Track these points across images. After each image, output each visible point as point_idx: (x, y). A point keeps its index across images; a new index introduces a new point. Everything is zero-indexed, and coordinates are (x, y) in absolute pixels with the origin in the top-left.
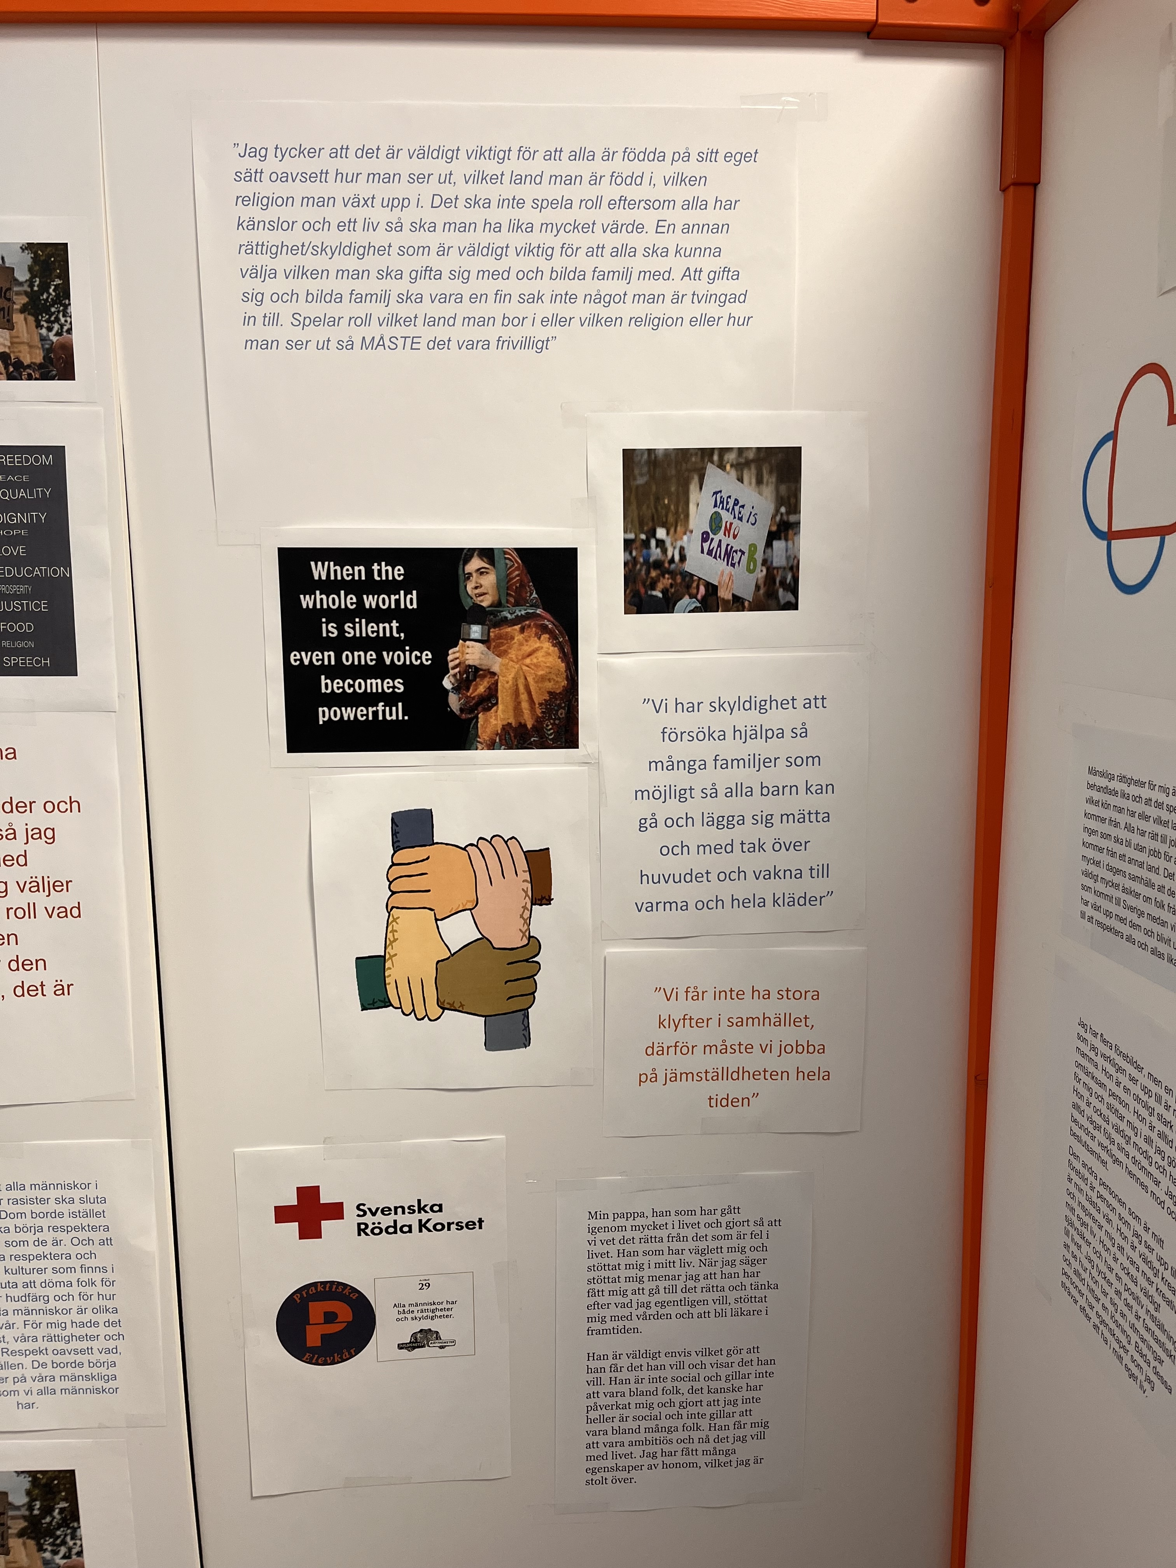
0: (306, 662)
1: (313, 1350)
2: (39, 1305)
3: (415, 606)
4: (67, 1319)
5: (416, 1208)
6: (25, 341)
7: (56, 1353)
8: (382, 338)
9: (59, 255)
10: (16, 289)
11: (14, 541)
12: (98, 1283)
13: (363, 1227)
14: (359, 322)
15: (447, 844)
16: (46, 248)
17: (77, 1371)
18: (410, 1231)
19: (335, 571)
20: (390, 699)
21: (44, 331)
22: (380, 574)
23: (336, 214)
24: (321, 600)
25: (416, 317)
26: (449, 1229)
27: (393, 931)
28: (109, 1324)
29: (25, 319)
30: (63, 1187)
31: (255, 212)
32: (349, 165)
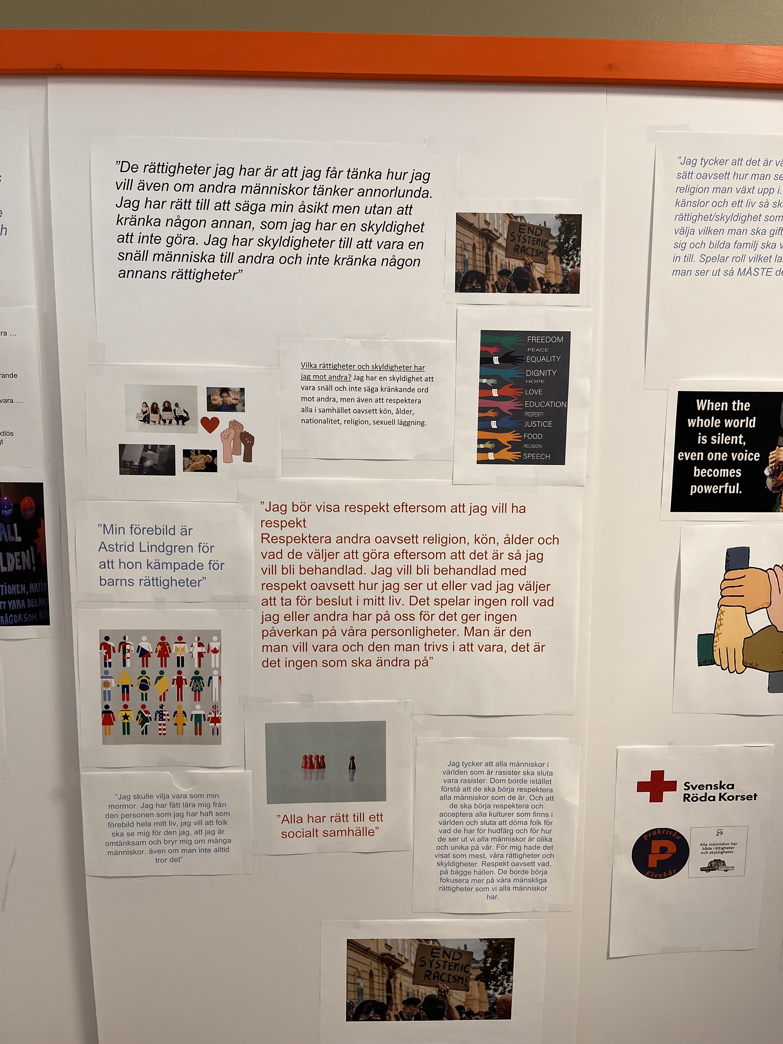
0: (687, 459)
1: (652, 869)
2: (507, 835)
3: (754, 426)
4: (521, 844)
5: (719, 786)
6: (553, 271)
7: (514, 864)
8: (750, 269)
9: (576, 222)
10: (551, 241)
11: (536, 386)
12: (543, 823)
13: (687, 796)
14: (738, 259)
15: (756, 568)
16: (570, 217)
17: (525, 876)
18: (714, 800)
19: (711, 405)
20: (732, 481)
21: (564, 265)
22: (736, 408)
23: (732, 197)
24: (700, 422)
25: (771, 257)
26: (736, 800)
27: (721, 619)
28: (546, 848)
29: (555, 258)
30: (529, 765)
31: (686, 196)
32: (741, 169)
